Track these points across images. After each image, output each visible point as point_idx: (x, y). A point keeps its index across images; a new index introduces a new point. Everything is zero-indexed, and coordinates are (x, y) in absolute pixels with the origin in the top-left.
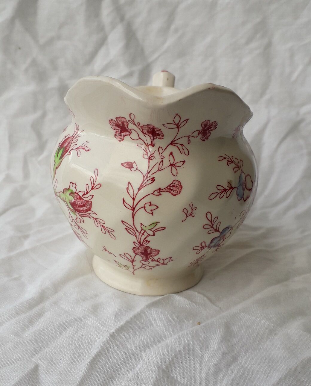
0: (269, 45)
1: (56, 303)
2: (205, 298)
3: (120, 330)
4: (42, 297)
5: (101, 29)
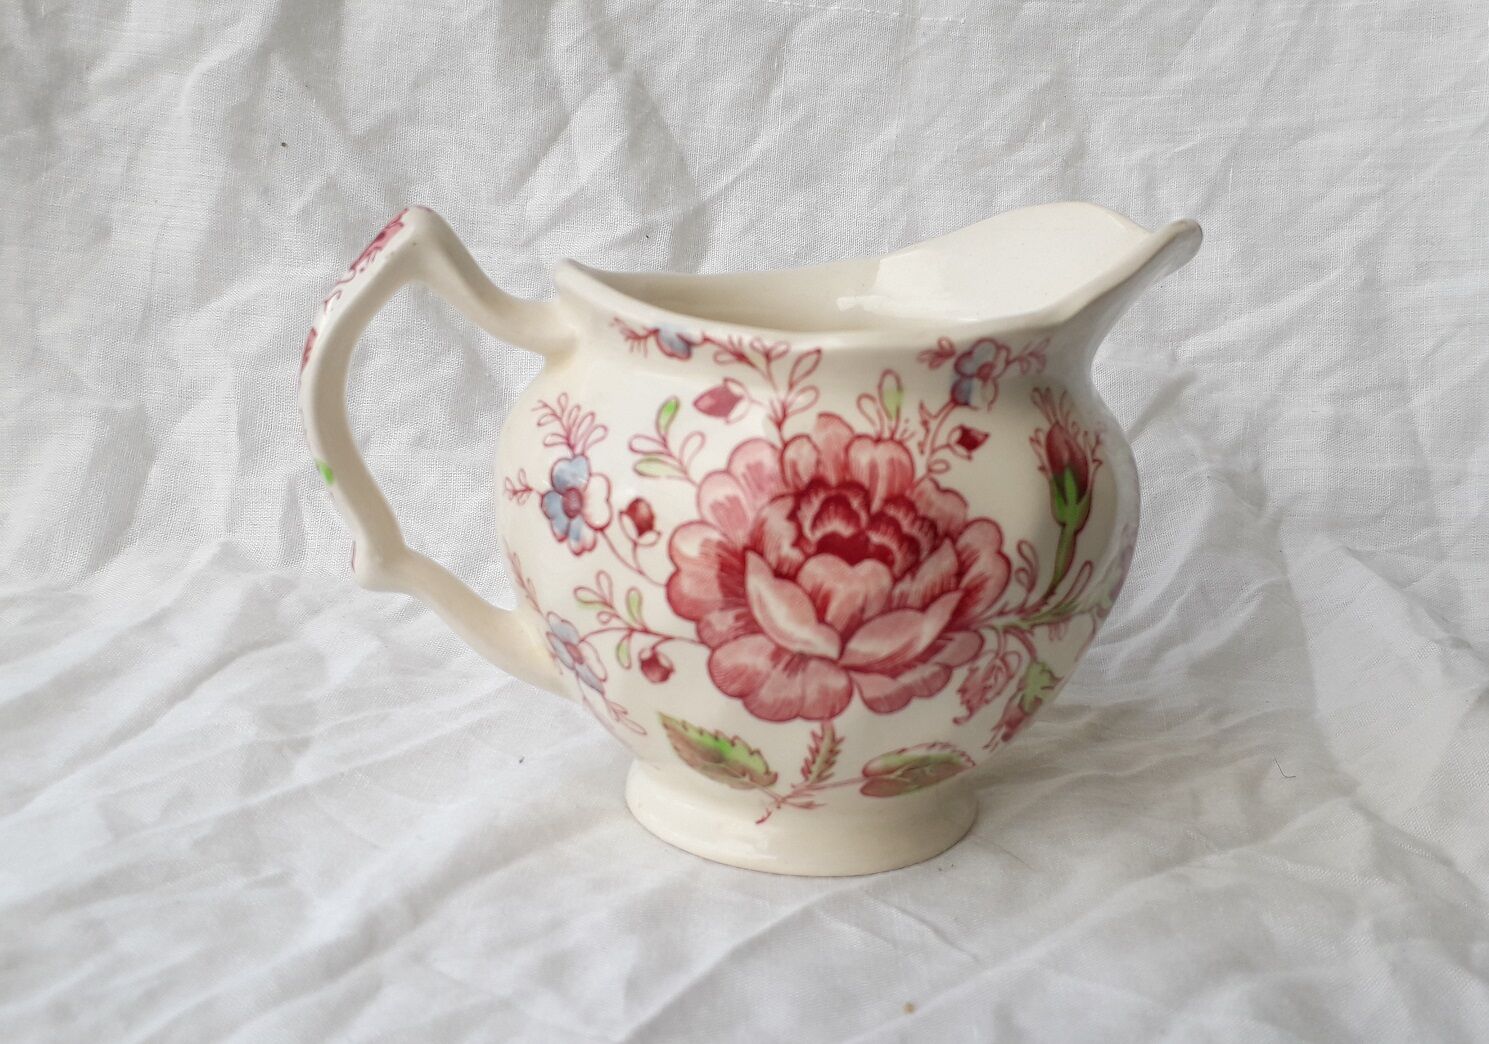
1: (418, 958)
2: (924, 928)
4: (369, 939)
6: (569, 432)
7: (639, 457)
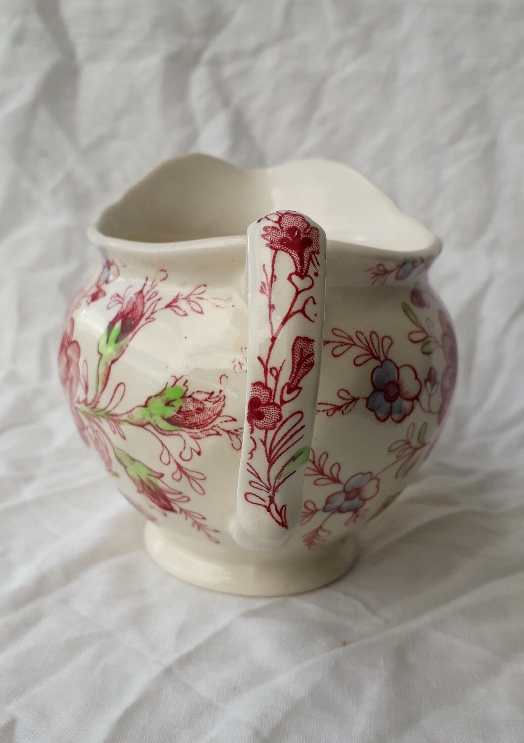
0: (492, 147)
1: (64, 601)
3: (185, 661)
5: (187, 119)
6: (369, 349)
7: (420, 345)
